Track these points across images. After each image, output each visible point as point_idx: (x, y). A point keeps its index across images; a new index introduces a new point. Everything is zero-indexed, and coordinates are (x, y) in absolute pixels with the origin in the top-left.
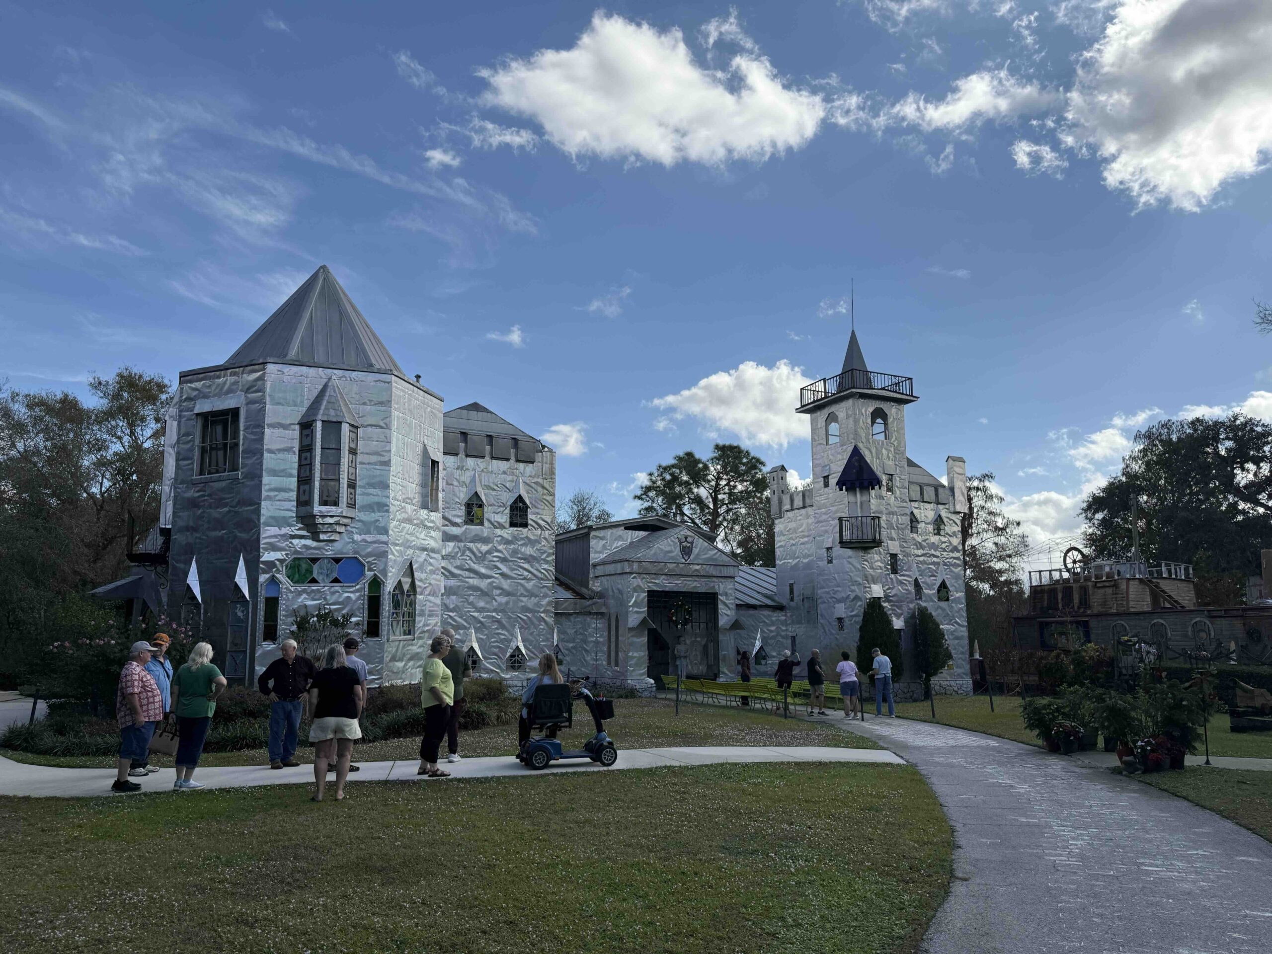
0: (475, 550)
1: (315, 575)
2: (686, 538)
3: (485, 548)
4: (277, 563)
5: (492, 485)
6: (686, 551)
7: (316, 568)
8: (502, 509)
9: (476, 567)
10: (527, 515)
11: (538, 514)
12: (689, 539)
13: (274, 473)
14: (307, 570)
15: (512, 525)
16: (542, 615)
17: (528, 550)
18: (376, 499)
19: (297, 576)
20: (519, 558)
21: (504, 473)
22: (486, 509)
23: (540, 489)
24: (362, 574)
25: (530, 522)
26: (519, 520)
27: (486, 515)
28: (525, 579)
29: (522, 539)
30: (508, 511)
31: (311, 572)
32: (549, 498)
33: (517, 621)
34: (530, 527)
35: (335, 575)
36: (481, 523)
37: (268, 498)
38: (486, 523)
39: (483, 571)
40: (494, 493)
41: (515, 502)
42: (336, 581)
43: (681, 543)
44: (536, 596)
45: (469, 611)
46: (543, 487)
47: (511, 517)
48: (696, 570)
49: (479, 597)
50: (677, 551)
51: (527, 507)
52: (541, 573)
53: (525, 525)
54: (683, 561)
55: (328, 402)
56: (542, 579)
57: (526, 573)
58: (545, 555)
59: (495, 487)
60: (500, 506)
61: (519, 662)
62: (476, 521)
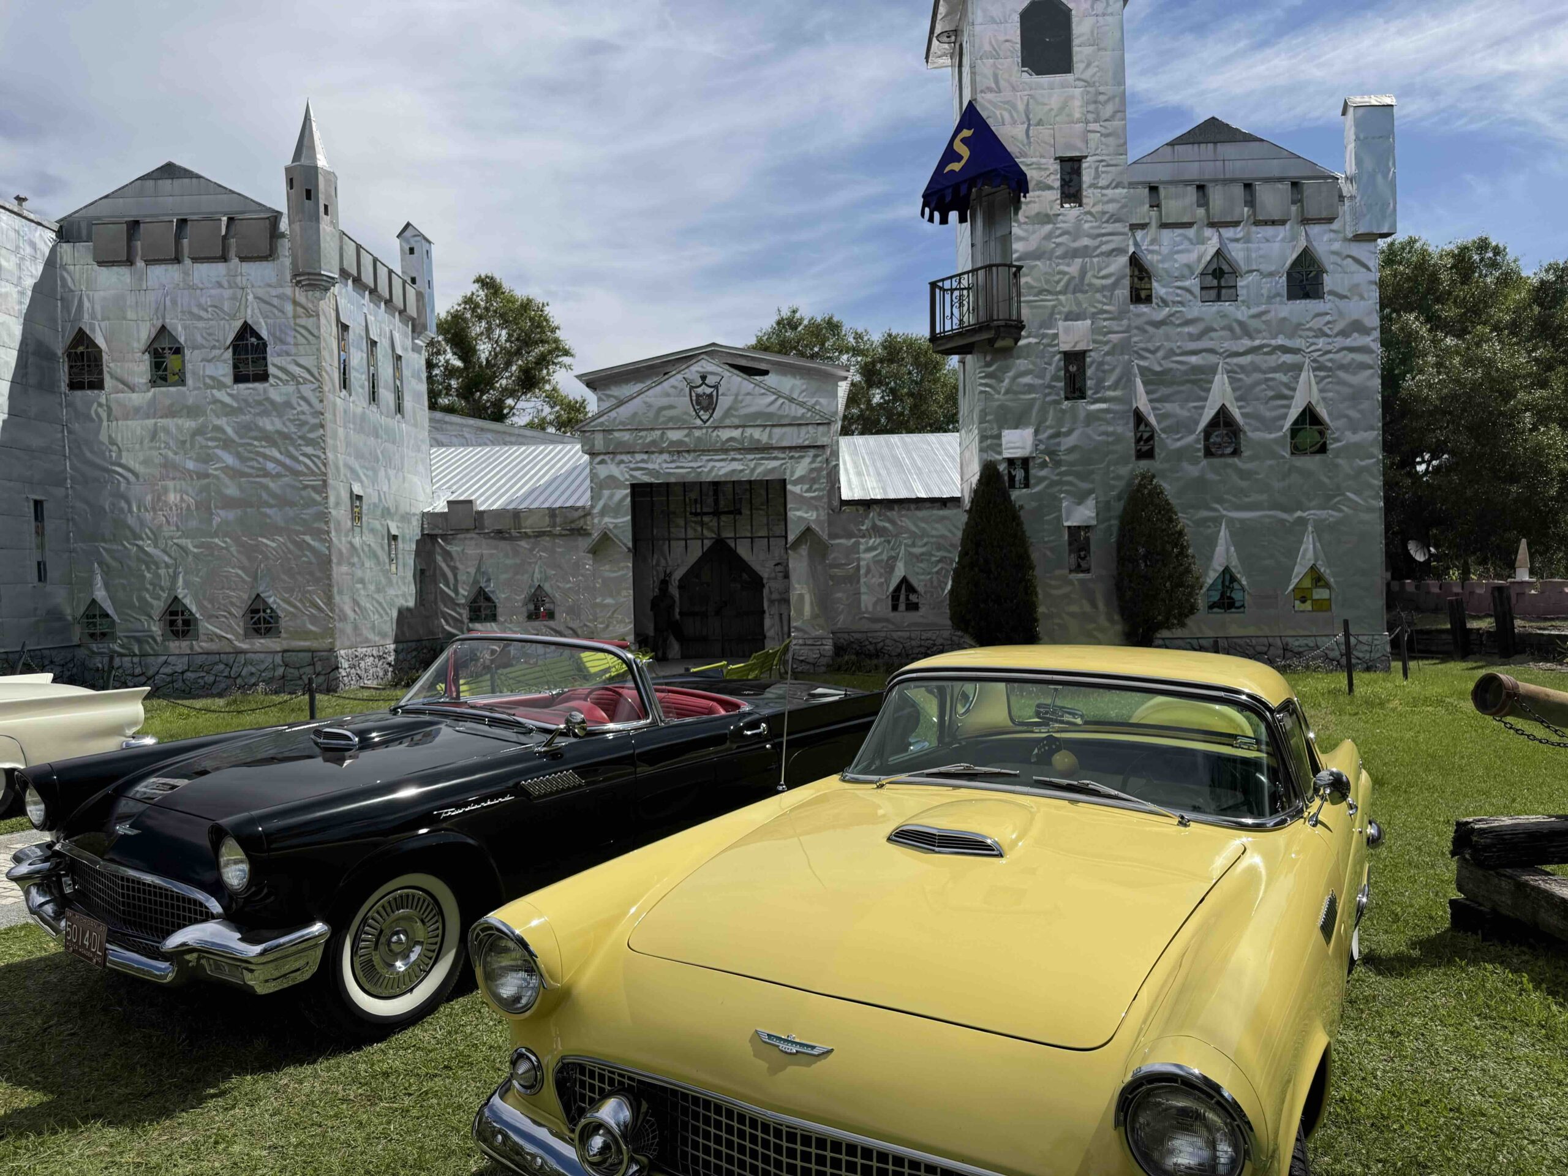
2: (704, 378)
3: (193, 425)
5: (195, 310)
6: (706, 403)
8: (217, 352)
10: (265, 359)
11: (288, 354)
12: (711, 380)
15: (239, 378)
17: (270, 424)
20: (256, 439)
21: (220, 285)
22: (187, 352)
23: (286, 307)
25: (272, 370)
26: (251, 370)
27: (189, 367)
28: (268, 475)
29: (259, 403)
30: (229, 354)
32: (310, 323)
33: (259, 551)
34: (271, 380)
36: (182, 382)
38: (191, 381)
39: (191, 465)
40: (200, 324)
41: (240, 336)
43: (692, 388)
46: (295, 302)
47: (235, 366)
50: (684, 403)
51: (264, 343)
52: (302, 462)
53: (263, 377)
54: (699, 422)
57: (270, 465)
58: (306, 428)
59: (203, 314)
60: (214, 347)
61: (266, 621)
62: (172, 379)
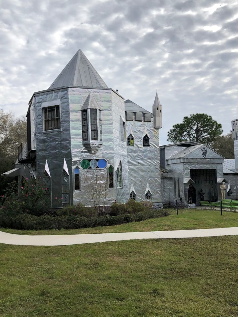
0: (132, 156)
1: (90, 166)
2: (204, 149)
3: (135, 154)
4: (78, 161)
5: (136, 131)
6: (204, 154)
7: (90, 163)
8: (140, 140)
9: (132, 161)
10: (149, 142)
11: (153, 141)
12: (205, 149)
13: (75, 129)
14: (88, 164)
15: (144, 146)
16: (156, 179)
17: (150, 155)
18: (109, 137)
19: (84, 166)
20: (147, 158)
21: (140, 126)
22: (134, 140)
23: (153, 132)
24: (106, 165)
25: (150, 144)
26: (146, 144)
27: (135, 143)
28: (149, 166)
29: (148, 151)
30: (142, 141)
31: (89, 165)
32: (156, 135)
33: (148, 181)
34: (150, 146)
35: (97, 165)
36: (133, 145)
37: (73, 138)
38: (135, 146)
39: (135, 163)
40: (137, 134)
41: (144, 137)
42: (98, 167)
43: (202, 151)
44: (154, 172)
45: (131, 178)
46: (154, 131)
47: (143, 143)
48: (208, 161)
49: (134, 173)
50: (201, 154)
51: (149, 139)
52: (155, 163)
53: (148, 146)
54: (203, 157)
55: (91, 102)
56: (156, 166)
57: (150, 164)
58: (156, 157)
59: (137, 132)
60: (139, 139)
61: (149, 196)
62: (131, 145)
